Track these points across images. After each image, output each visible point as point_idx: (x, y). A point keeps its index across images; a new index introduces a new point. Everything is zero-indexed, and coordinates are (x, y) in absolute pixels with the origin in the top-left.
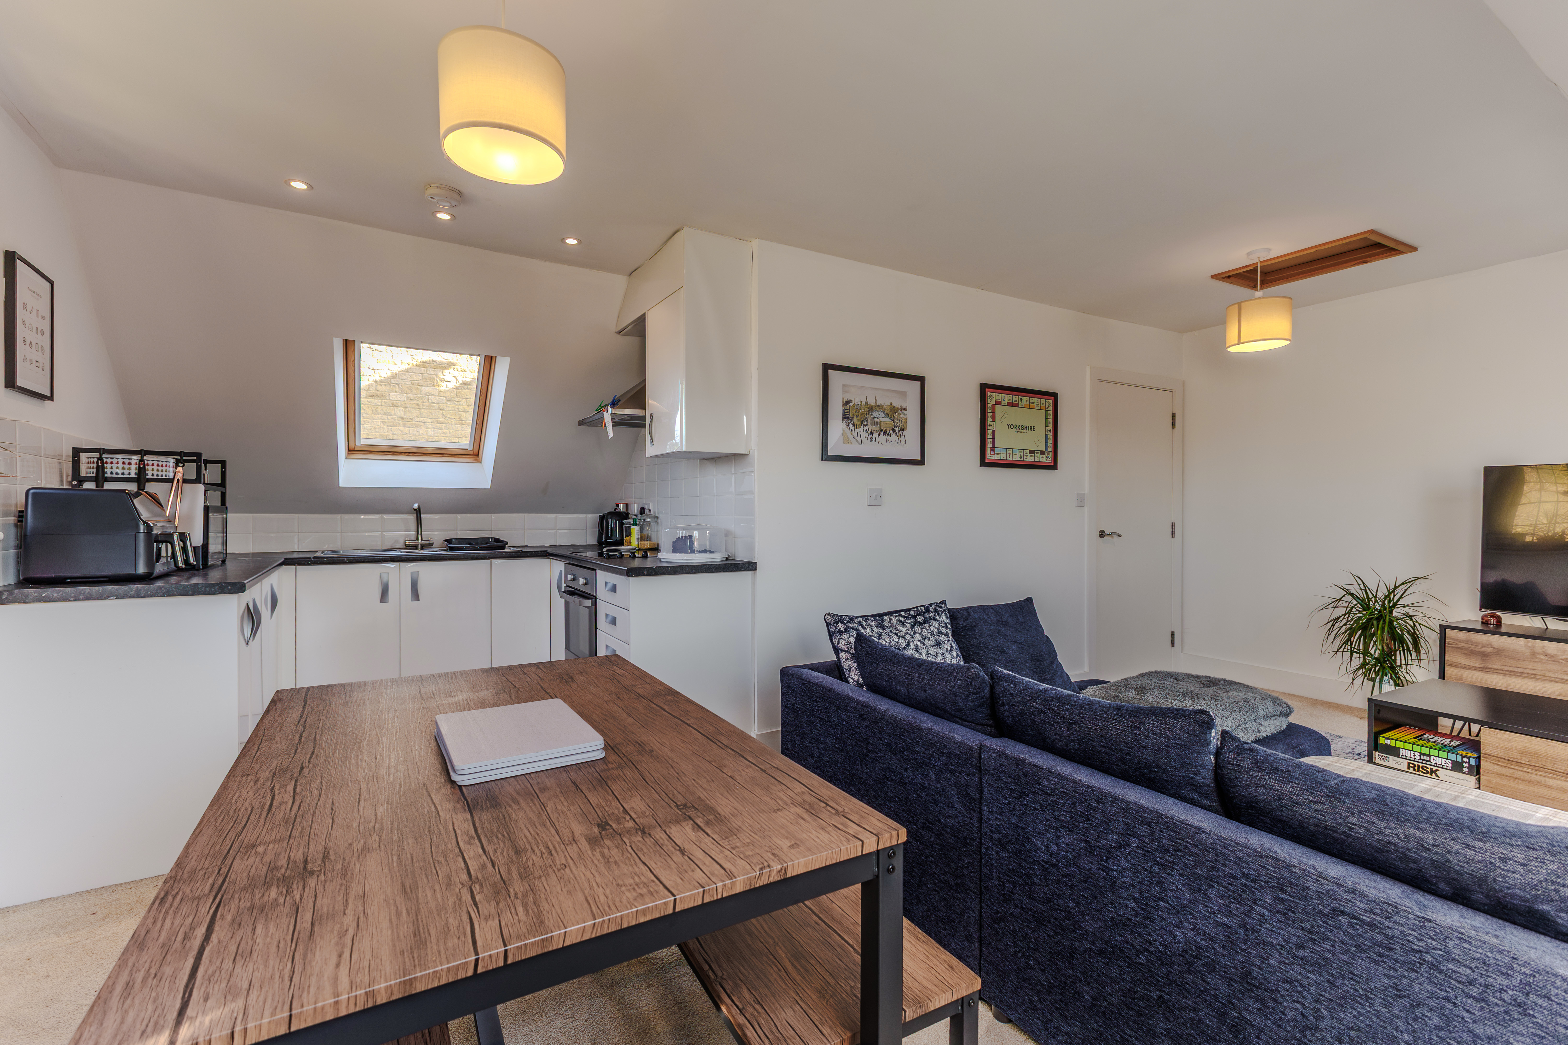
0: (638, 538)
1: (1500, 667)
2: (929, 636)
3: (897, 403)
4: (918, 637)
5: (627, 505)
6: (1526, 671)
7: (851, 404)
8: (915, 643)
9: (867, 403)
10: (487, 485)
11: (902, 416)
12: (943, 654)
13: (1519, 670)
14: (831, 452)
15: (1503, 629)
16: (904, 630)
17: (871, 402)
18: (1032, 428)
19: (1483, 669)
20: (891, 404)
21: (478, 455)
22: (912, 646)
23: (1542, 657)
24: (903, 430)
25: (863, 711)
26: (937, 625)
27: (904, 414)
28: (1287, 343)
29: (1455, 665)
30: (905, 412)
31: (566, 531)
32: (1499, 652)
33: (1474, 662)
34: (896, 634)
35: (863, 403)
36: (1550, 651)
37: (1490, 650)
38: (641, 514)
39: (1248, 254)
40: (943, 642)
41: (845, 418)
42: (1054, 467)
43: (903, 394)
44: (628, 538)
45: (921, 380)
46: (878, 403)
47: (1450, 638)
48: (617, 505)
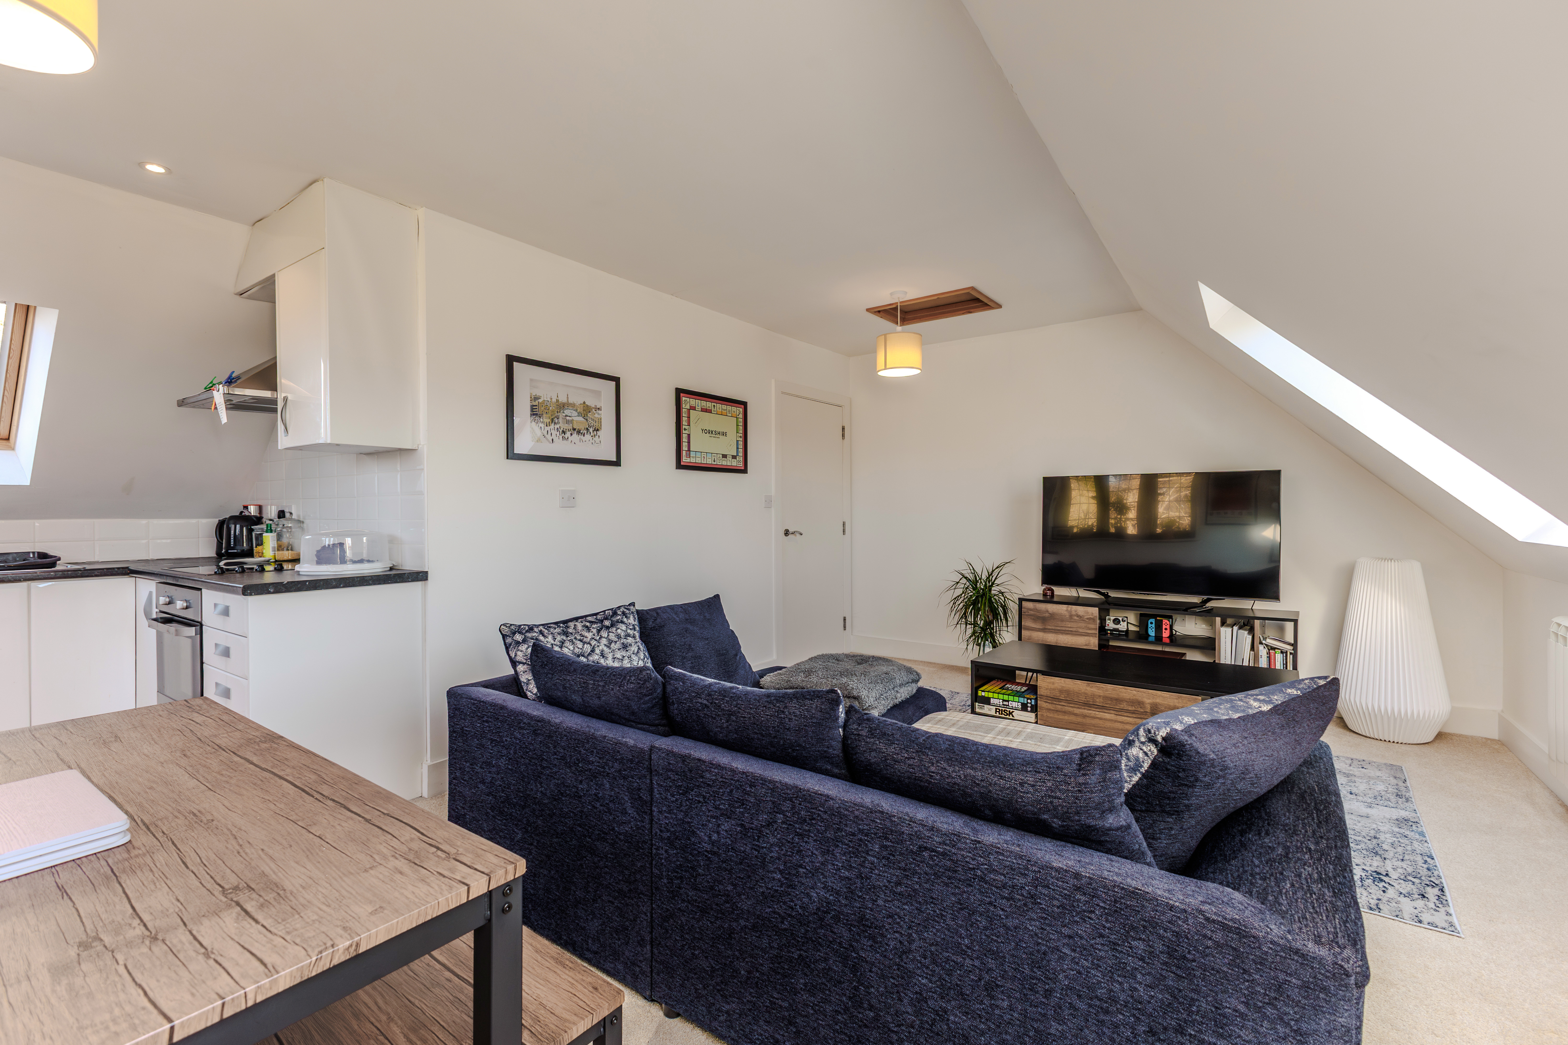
0: (274, 548)
1: (1053, 628)
2: (616, 639)
3: (591, 403)
4: (604, 641)
5: (260, 508)
6: (1067, 629)
7: (540, 401)
8: (601, 648)
9: (557, 401)
10: (25, 480)
11: (596, 415)
12: (629, 657)
13: (1064, 629)
14: (518, 450)
15: (1055, 599)
16: (589, 635)
17: (563, 399)
18: (724, 434)
19: (1044, 630)
20: (584, 403)
21: (8, 439)
22: (597, 651)
23: (1076, 618)
24: (598, 430)
25: (538, 726)
26: (624, 628)
27: (599, 414)
28: (919, 371)
29: (1029, 629)
30: (600, 412)
31: (169, 541)
32: (1053, 616)
33: (1038, 626)
34: (581, 641)
35: (554, 400)
36: (1080, 613)
37: (1047, 615)
38: (279, 517)
39: (891, 294)
40: (631, 645)
41: (534, 415)
42: (744, 471)
43: (597, 394)
44: (260, 548)
45: (617, 380)
46: (571, 401)
47: (1025, 608)
48: (246, 507)
